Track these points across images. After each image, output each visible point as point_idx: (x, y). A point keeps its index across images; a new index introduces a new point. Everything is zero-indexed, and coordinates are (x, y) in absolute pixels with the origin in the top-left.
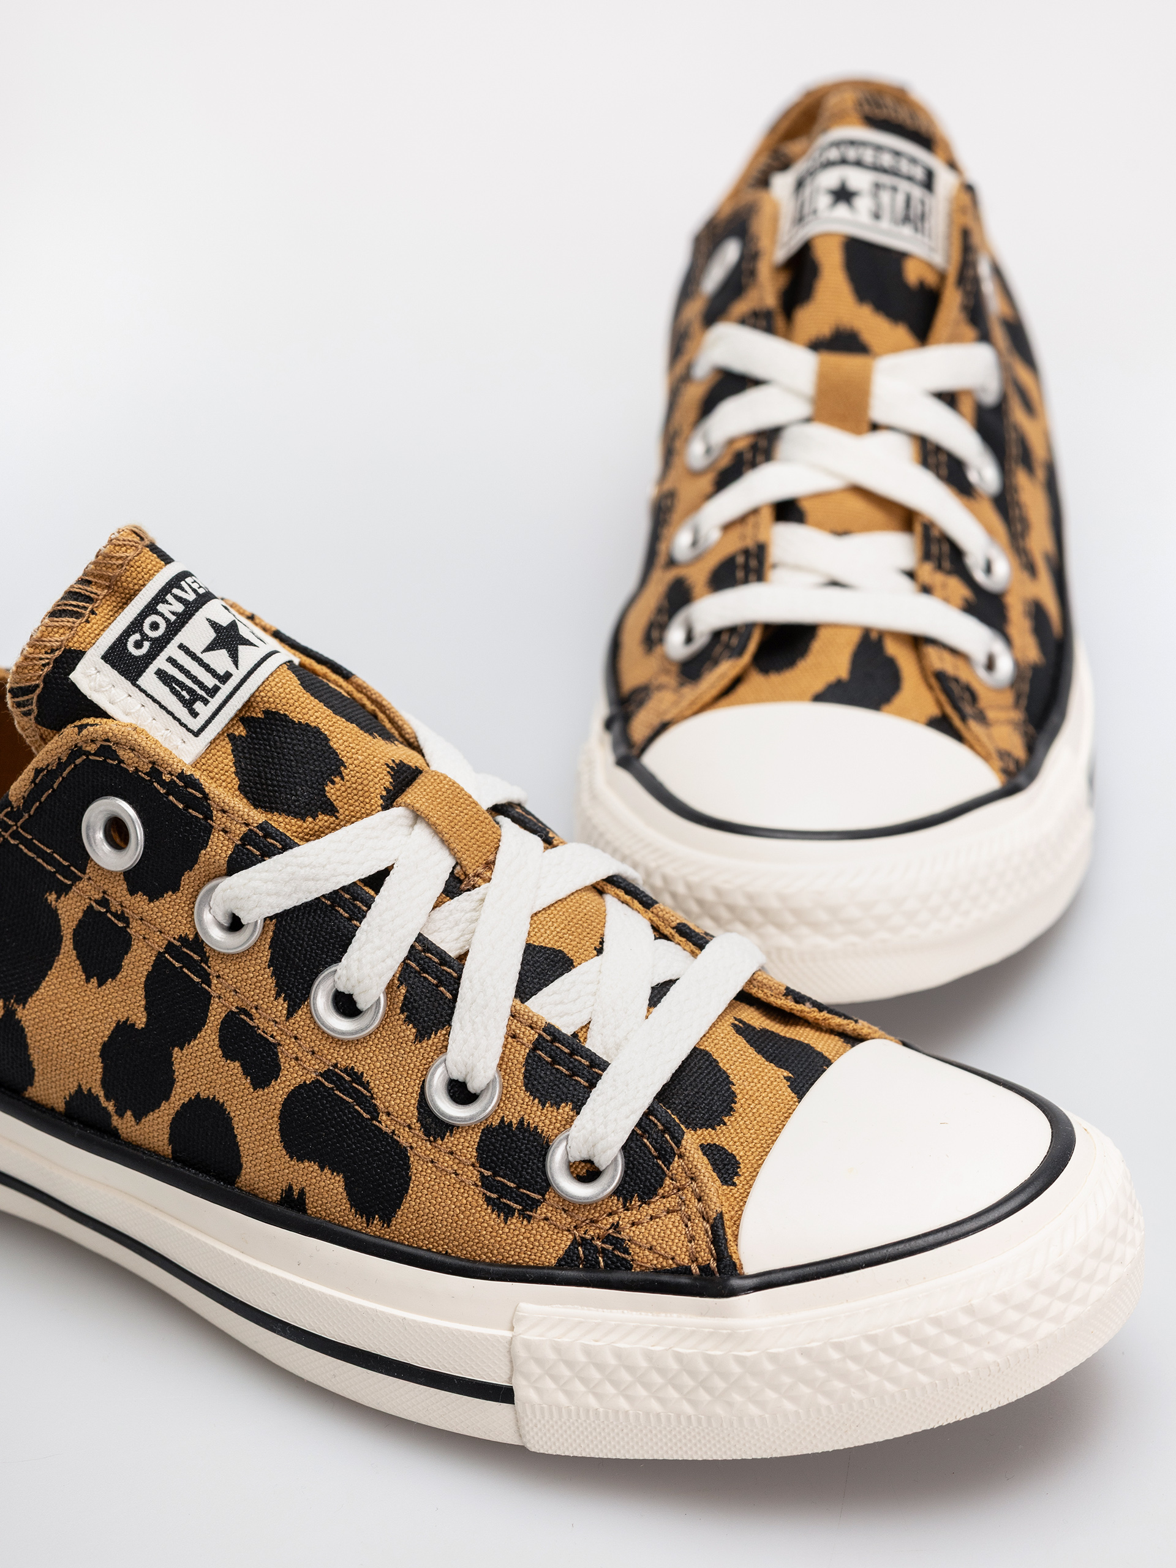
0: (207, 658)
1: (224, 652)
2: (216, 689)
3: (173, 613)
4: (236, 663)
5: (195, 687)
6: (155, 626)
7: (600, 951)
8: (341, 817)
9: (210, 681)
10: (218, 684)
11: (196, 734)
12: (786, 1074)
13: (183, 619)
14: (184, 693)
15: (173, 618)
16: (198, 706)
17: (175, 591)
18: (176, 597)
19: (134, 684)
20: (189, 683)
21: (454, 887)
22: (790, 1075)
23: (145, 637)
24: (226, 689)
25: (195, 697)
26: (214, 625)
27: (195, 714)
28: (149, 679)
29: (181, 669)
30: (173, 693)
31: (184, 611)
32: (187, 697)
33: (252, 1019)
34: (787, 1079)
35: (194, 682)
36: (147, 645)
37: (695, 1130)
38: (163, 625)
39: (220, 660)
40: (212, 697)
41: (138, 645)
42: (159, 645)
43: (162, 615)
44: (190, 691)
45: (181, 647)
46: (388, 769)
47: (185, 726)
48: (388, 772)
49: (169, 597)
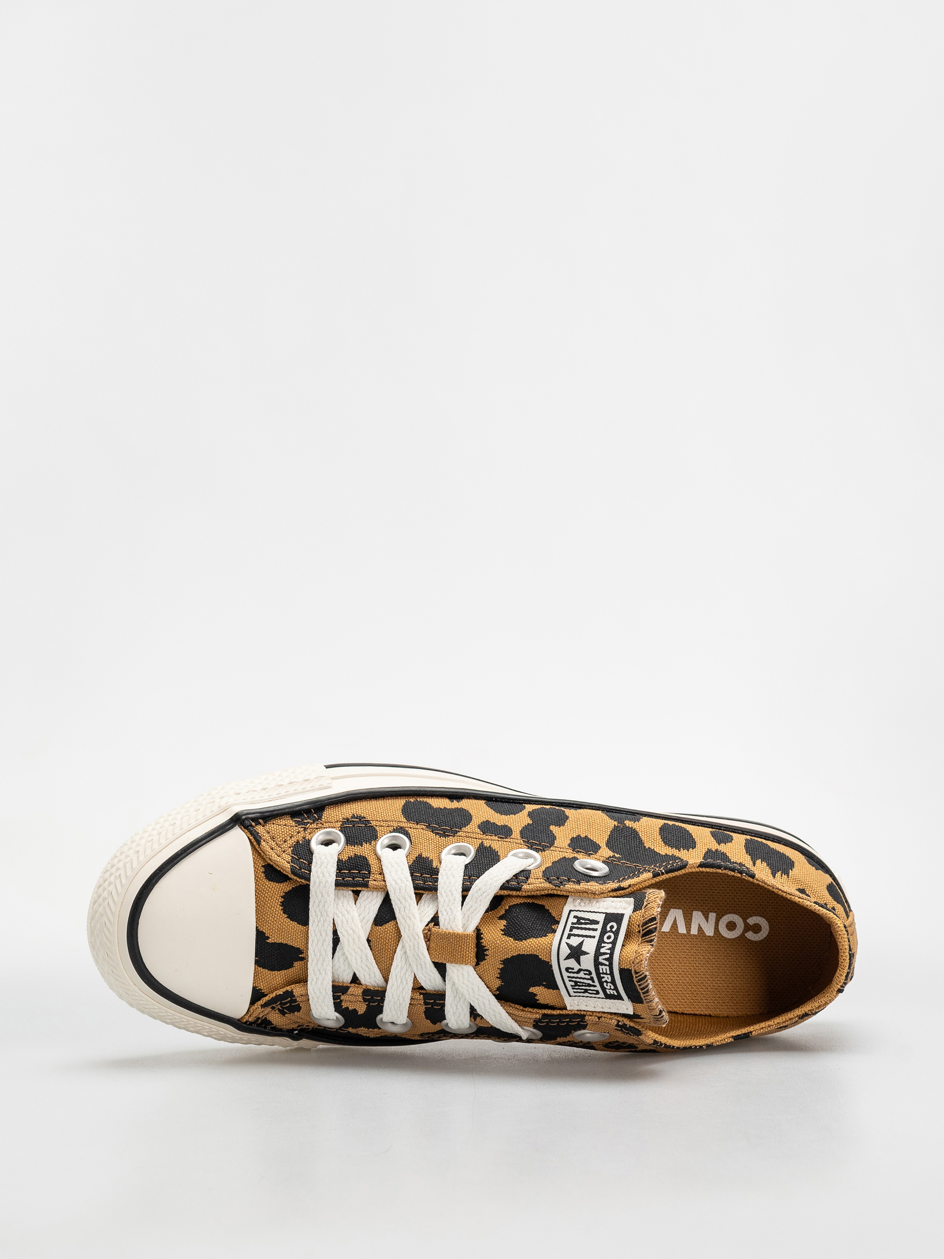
0: (581, 939)
1: (575, 945)
2: (571, 930)
3: (604, 947)
4: (568, 944)
5: (580, 926)
6: (609, 938)
7: (369, 941)
8: (496, 918)
9: (575, 932)
10: (571, 932)
11: (570, 911)
12: (269, 941)
13: (599, 947)
14: (583, 921)
15: (603, 945)
16: (575, 920)
17: (608, 956)
18: (606, 954)
19: (606, 913)
20: (583, 926)
21: (435, 920)
22: (268, 941)
23: (611, 931)
24: (567, 932)
25: (578, 923)
26: (585, 953)
27: (575, 917)
28: (601, 918)
29: (589, 929)
30: (588, 919)
31: (600, 950)
32: (581, 921)
33: (498, 837)
34: (268, 938)
35: (582, 927)
36: (608, 929)
37: (292, 888)
38: (605, 940)
39: (575, 941)
40: (571, 927)
41: (612, 927)
42: (604, 931)
43: (608, 943)
44: (582, 924)
45: (594, 937)
46: (486, 948)
47: (576, 911)
48: (485, 947)
49: (609, 952)
